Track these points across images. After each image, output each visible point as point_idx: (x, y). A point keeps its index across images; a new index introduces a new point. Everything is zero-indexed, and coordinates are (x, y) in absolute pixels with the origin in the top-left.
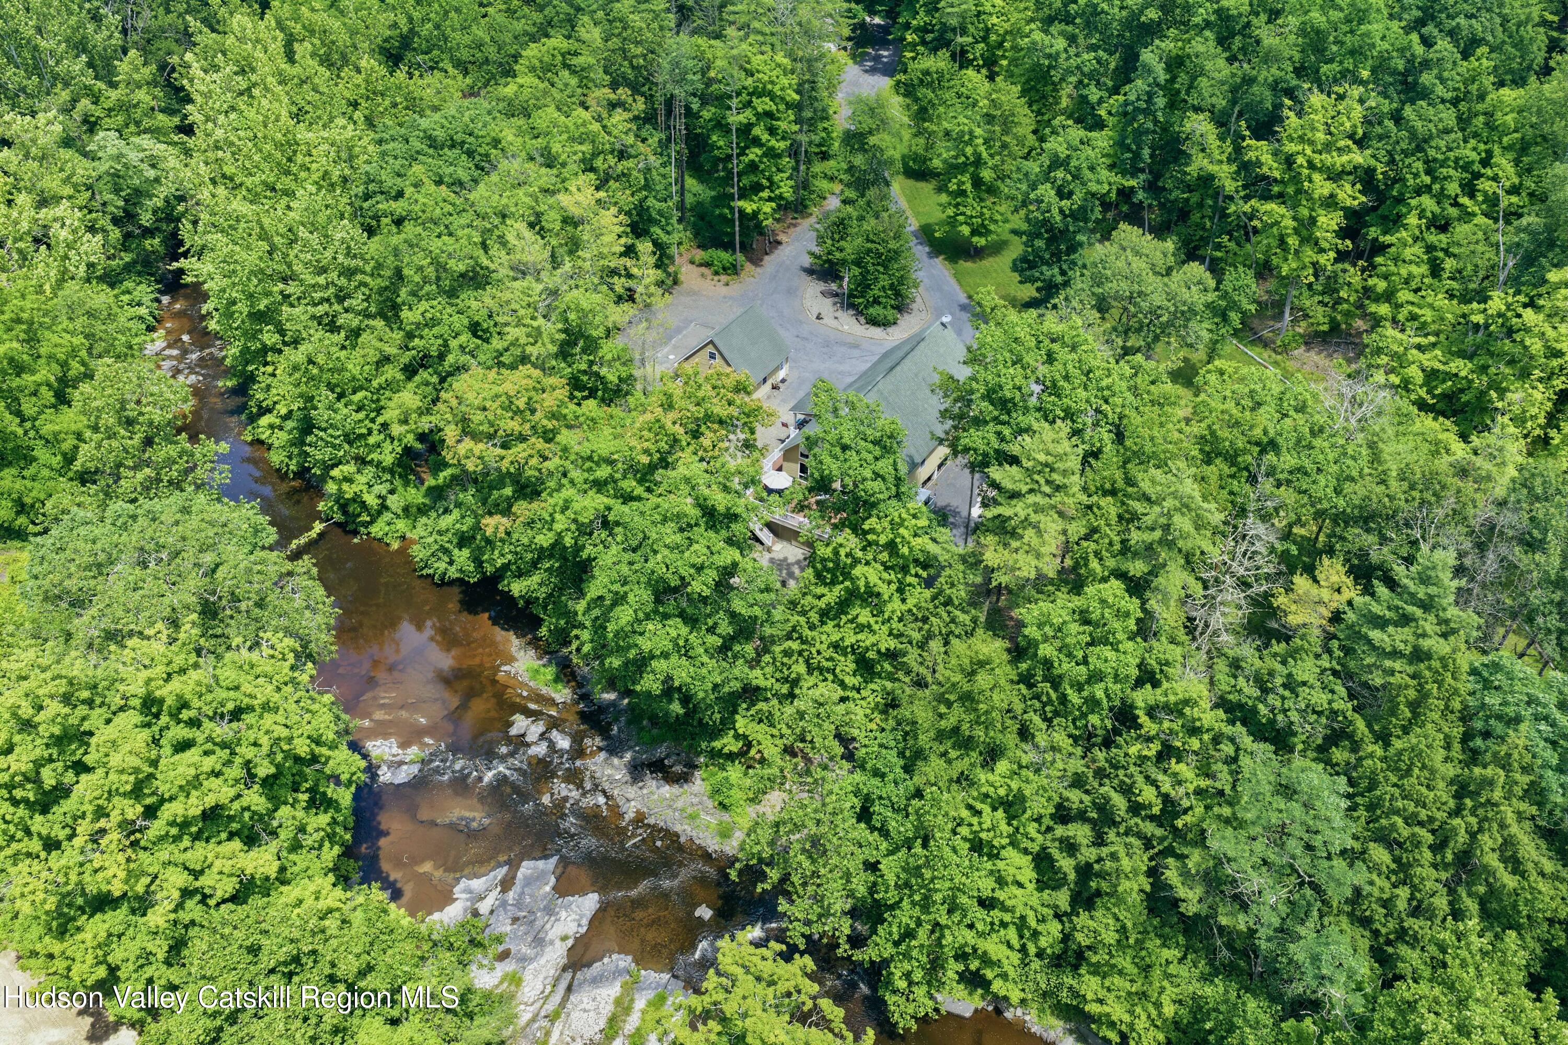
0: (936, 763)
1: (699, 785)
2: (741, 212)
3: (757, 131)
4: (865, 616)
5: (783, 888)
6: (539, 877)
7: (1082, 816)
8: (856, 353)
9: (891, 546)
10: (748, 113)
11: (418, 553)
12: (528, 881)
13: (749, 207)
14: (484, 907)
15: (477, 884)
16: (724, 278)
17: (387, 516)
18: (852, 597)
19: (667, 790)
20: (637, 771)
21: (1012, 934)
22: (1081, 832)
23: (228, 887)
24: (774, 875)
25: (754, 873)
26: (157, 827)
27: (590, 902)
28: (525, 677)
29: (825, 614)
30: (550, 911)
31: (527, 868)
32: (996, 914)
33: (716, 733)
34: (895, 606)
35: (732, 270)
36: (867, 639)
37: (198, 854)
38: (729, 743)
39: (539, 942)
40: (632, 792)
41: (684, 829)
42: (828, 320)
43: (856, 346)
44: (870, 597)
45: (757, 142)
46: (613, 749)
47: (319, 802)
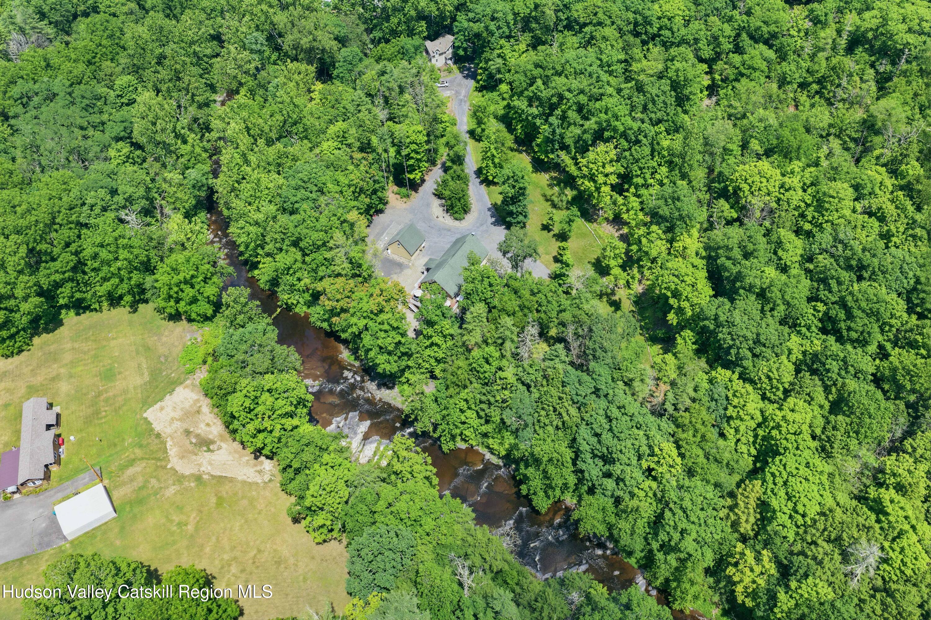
0: (452, 389)
1: (397, 389)
2: (409, 178)
3: (412, 155)
4: (436, 349)
5: (416, 419)
6: (355, 417)
7: (484, 402)
8: (449, 233)
9: (441, 332)
10: (408, 149)
11: (312, 320)
12: (352, 418)
13: (412, 176)
14: (341, 425)
15: (338, 419)
16: (405, 199)
17: (299, 305)
18: (432, 344)
19: (388, 391)
20: (379, 386)
21: (472, 429)
22: (484, 406)
23: (290, 428)
24: (413, 417)
25: (408, 416)
26: (275, 416)
27: (368, 423)
28: (346, 359)
29: (426, 348)
30: (358, 426)
31: (351, 414)
32: (466, 425)
33: (400, 377)
34: (444, 346)
35: (408, 196)
36: (437, 355)
37: (284, 421)
38: (403, 379)
39: (356, 433)
40: (378, 392)
41: (393, 402)
42: (441, 219)
43: (449, 230)
44: (437, 345)
45: (412, 158)
46: (372, 380)
47: (305, 406)
